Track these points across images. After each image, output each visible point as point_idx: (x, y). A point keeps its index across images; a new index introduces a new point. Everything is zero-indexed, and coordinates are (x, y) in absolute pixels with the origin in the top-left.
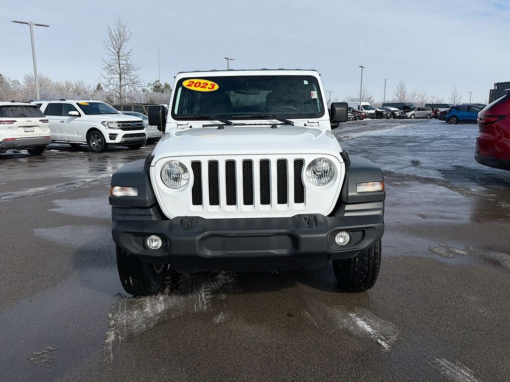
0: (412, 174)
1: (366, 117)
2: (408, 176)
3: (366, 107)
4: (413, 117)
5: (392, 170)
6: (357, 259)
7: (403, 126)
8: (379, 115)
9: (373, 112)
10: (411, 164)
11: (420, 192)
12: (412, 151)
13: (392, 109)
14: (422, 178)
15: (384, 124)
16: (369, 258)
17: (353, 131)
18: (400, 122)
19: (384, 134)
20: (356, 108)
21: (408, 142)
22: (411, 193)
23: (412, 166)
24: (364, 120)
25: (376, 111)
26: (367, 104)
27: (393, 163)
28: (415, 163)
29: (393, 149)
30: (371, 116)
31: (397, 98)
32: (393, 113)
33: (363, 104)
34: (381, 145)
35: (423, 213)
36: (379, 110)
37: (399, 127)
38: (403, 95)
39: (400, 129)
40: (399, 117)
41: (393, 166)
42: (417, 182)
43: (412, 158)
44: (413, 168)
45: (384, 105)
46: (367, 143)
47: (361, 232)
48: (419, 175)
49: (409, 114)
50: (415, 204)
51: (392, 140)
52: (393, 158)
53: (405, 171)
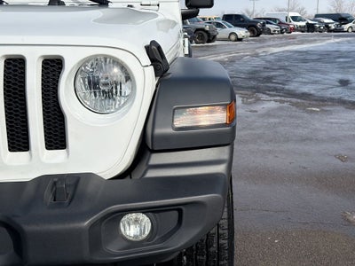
0: (336, 96)
1: (294, 30)
2: (332, 100)
3: (295, 18)
4: (350, 30)
5: (312, 92)
6: (185, 258)
7: (337, 40)
8: (310, 28)
9: (303, 24)
10: (338, 84)
11: (343, 121)
12: (343, 68)
13: (326, 21)
14: (350, 102)
15: (315, 38)
16: (207, 258)
17: (276, 46)
18: (335, 36)
19: (311, 49)
20: (283, 20)
21: (339, 57)
22: (332, 123)
23: (338, 86)
24: (293, 33)
25: (307, 23)
26: (297, 14)
27: (316, 82)
28: (344, 83)
29: (319, 65)
30: (301, 29)
31: (332, 8)
32: (327, 26)
33: (292, 14)
34: (305, 61)
35: (343, 153)
36: (310, 22)
37: (332, 41)
38: (340, 5)
39: (333, 43)
40: (334, 31)
41: (315, 86)
42: (341, 108)
43: (340, 76)
44: (339, 89)
45: (317, 16)
46: (288, 59)
47: (176, 213)
48: (346, 98)
49: (346, 27)
50: (334, 140)
51: (320, 55)
52: (318, 76)
53: (328, 94)
